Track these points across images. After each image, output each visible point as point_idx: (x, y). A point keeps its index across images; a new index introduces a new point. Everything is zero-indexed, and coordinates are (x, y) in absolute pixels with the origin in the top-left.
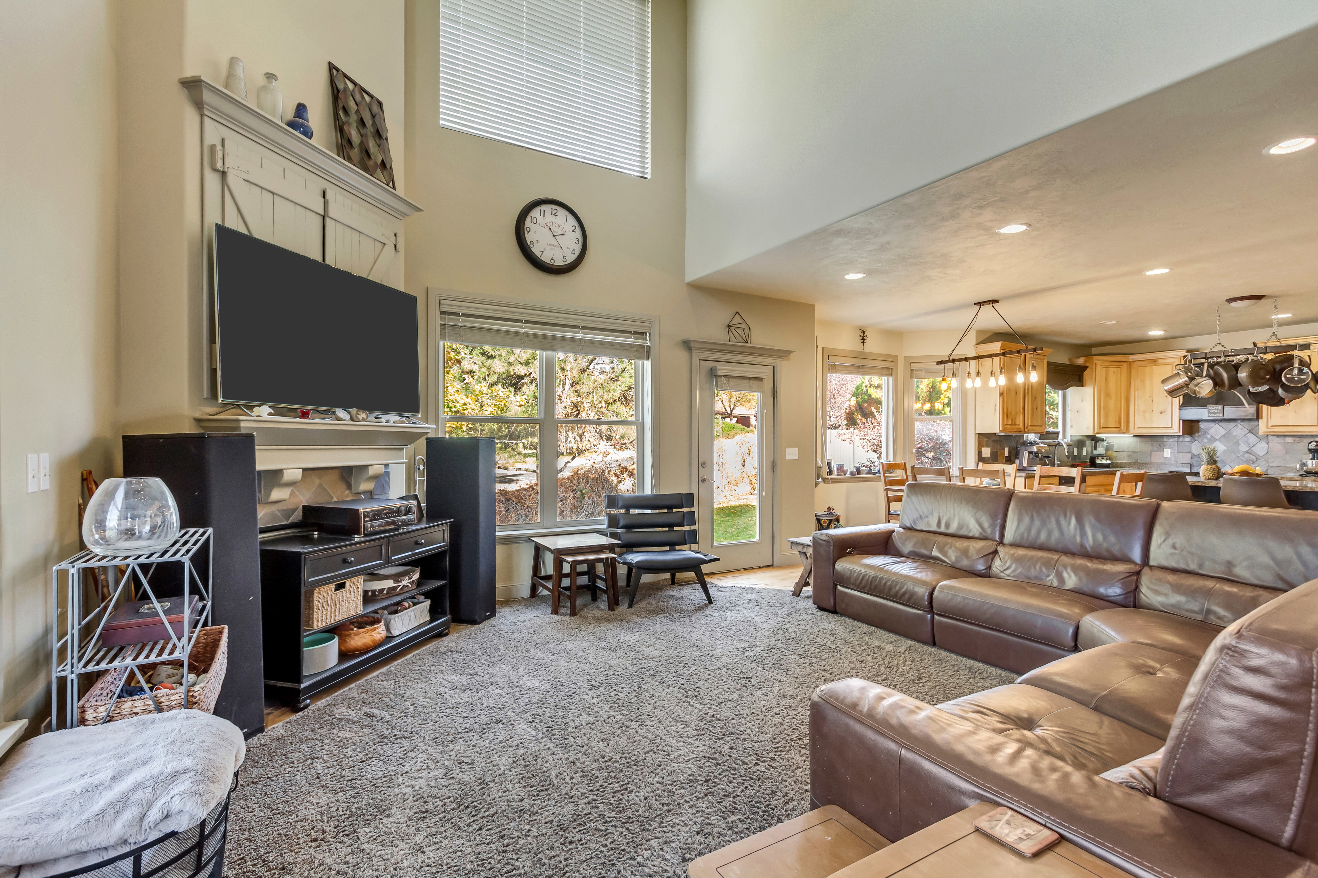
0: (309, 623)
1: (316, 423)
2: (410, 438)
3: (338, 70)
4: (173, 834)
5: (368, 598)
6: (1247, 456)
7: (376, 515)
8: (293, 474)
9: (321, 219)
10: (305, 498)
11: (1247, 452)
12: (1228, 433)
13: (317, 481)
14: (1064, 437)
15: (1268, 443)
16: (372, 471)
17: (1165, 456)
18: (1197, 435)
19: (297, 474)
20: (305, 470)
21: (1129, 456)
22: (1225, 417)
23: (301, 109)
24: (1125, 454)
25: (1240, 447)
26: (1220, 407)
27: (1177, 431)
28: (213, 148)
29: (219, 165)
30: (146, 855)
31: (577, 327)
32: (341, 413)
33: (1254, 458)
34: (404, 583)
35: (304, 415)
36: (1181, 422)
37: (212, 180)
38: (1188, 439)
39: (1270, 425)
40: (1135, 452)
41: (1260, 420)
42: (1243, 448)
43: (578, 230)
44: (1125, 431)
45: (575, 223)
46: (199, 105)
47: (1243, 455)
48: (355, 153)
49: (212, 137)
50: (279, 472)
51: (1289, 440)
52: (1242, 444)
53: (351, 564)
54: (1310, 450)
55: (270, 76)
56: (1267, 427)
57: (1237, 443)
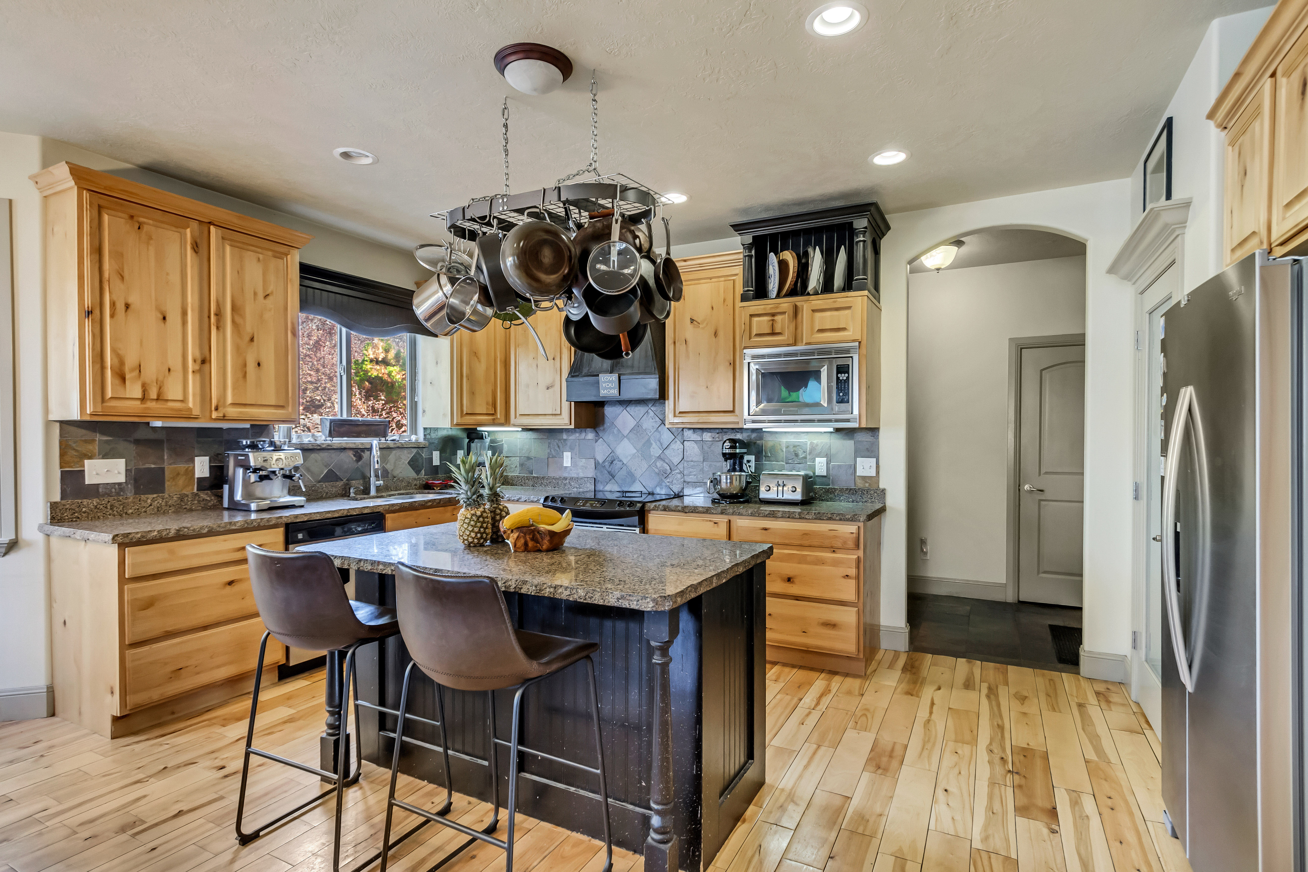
6: (659, 464)
11: (659, 457)
12: (638, 425)
14: (414, 430)
15: (683, 443)
17: (565, 465)
18: (602, 428)
21: (522, 465)
22: (626, 396)
24: (516, 461)
25: (652, 450)
26: (614, 377)
27: (567, 421)
33: (668, 468)
36: (573, 403)
38: (590, 435)
39: (677, 412)
40: (529, 458)
41: (667, 402)
42: (655, 451)
44: (503, 421)
47: (655, 462)
51: (707, 436)
52: (654, 445)
54: (724, 455)
56: (675, 416)
57: (648, 444)
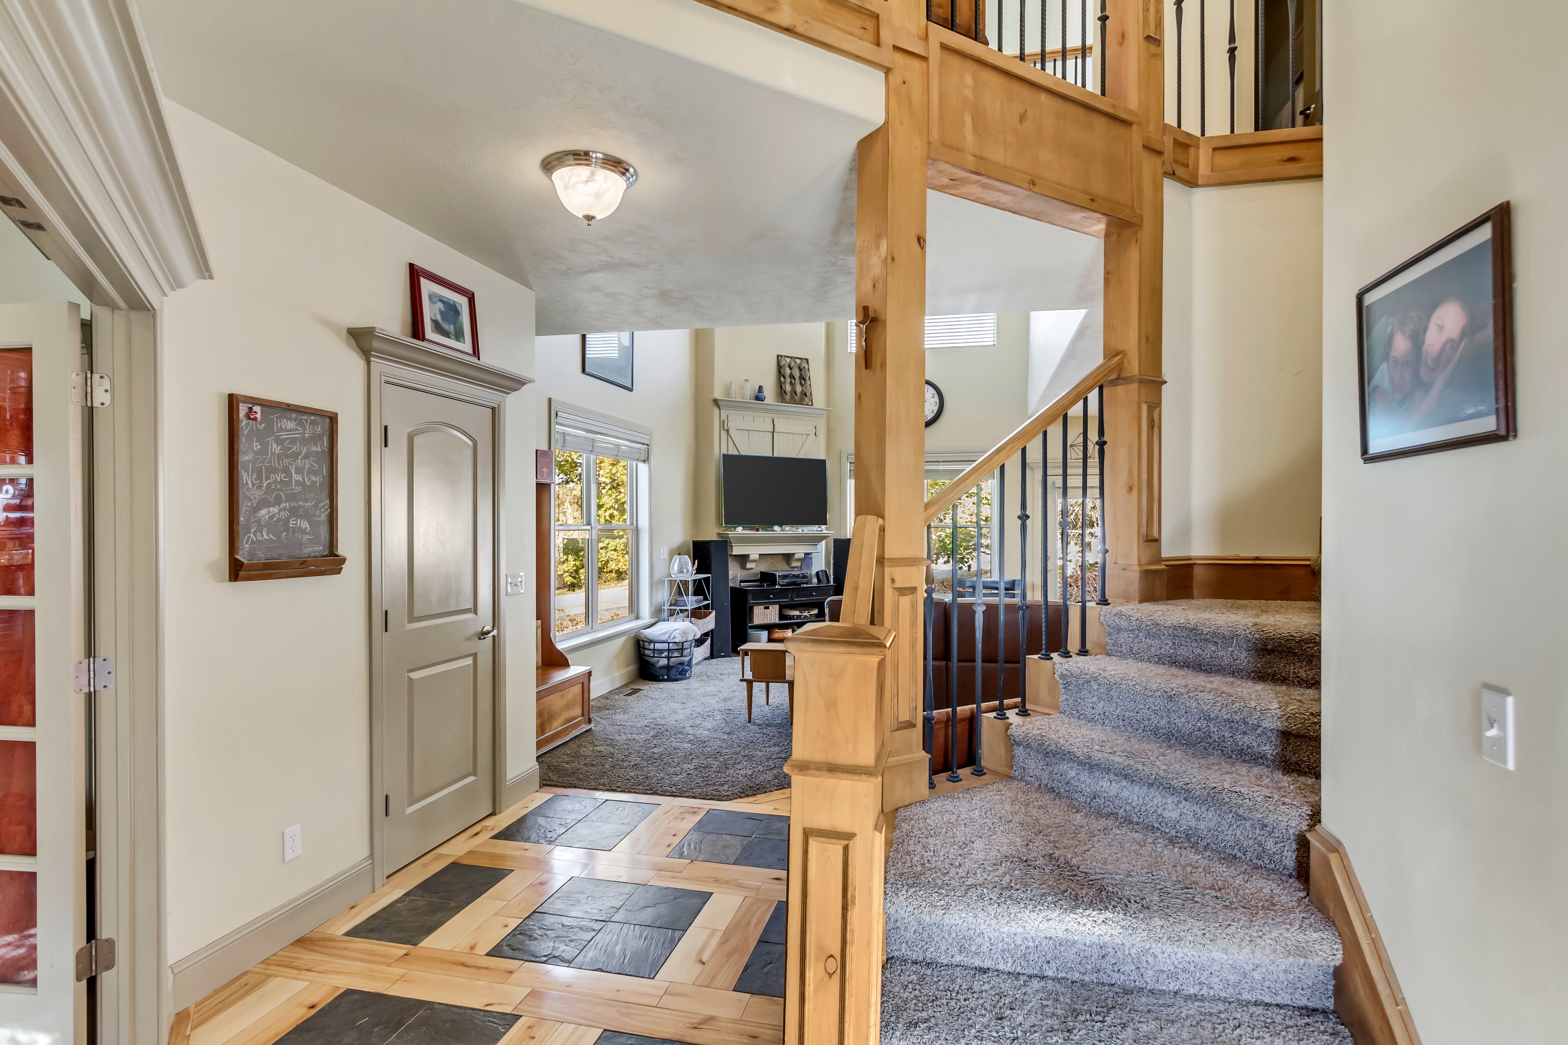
0: (752, 621)
1: (762, 533)
2: (820, 539)
3: (781, 356)
4: (675, 642)
5: (782, 616)
7: (785, 577)
8: (754, 556)
9: (771, 434)
10: (764, 567)
13: (771, 561)
16: (796, 556)
19: (757, 557)
20: (760, 555)
23: (760, 388)
28: (724, 421)
29: (726, 428)
30: (671, 644)
31: (939, 462)
32: (776, 528)
34: (806, 614)
35: (758, 530)
37: (724, 434)
43: (936, 396)
45: (934, 392)
46: (719, 407)
48: (788, 397)
49: (724, 417)
50: (748, 555)
53: (771, 599)
55: (746, 381)
